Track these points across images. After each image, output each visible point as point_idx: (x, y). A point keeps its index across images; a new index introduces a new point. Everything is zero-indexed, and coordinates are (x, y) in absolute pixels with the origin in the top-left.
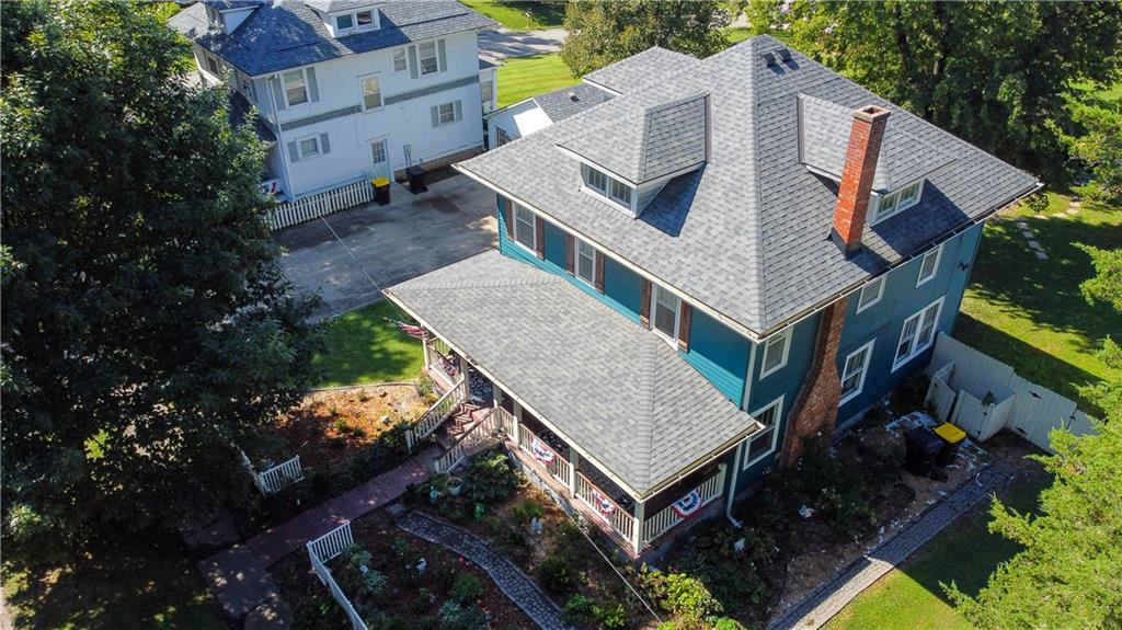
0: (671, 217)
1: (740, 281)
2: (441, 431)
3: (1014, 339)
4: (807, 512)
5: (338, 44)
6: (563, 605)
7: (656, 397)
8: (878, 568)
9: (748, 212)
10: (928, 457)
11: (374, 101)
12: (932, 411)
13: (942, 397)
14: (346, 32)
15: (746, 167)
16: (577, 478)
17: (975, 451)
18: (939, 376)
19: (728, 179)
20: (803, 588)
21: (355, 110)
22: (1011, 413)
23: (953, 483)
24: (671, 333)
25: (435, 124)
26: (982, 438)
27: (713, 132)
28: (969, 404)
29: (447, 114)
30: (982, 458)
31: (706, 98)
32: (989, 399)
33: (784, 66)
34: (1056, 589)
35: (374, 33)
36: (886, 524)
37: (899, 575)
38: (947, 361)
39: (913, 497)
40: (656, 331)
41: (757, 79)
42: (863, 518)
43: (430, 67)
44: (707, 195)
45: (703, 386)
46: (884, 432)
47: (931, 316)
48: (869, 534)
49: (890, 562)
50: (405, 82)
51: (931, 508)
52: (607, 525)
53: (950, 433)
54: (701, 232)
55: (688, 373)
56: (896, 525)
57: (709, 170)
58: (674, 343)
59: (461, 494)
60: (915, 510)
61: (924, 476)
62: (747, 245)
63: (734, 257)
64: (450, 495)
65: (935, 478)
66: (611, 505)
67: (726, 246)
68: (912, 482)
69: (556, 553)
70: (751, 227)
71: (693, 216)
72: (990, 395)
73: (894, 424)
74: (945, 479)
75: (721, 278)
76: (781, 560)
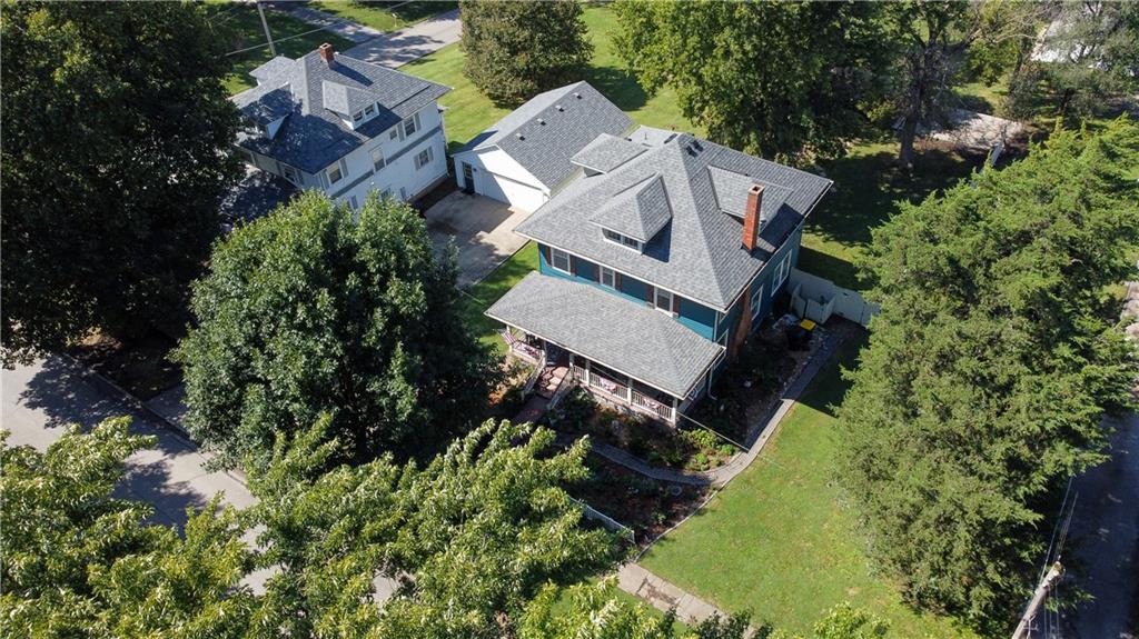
0: (661, 251)
1: (709, 283)
2: (537, 386)
3: (828, 256)
4: (749, 384)
5: (357, 134)
6: (646, 459)
7: (671, 345)
8: (788, 403)
9: (702, 244)
10: (798, 339)
11: (380, 165)
12: (794, 312)
13: (799, 304)
14: (360, 124)
15: (694, 218)
16: (633, 395)
17: (820, 330)
18: (795, 294)
19: (686, 226)
20: (756, 422)
21: (370, 174)
22: (834, 307)
23: (813, 350)
24: (668, 310)
25: (417, 168)
26: (823, 322)
27: (671, 199)
28: (813, 307)
29: (424, 159)
30: (825, 334)
31: (661, 178)
32: (823, 301)
33: (696, 151)
34: (869, 395)
35: (376, 119)
36: (786, 380)
37: (798, 404)
38: (797, 283)
39: (796, 363)
40: (657, 309)
41: (686, 163)
42: (775, 380)
43: (410, 130)
44: (677, 237)
45: (691, 334)
46: (772, 331)
47: (786, 262)
48: (779, 387)
49: (792, 398)
50: (397, 145)
51: (806, 367)
52: (655, 415)
53: (808, 325)
54: (680, 258)
55: (681, 328)
56: (791, 379)
57: (675, 222)
58: (670, 314)
59: (566, 418)
60: (798, 370)
61: (798, 350)
62: (706, 261)
63: (702, 270)
64: (560, 420)
65: (804, 350)
66: (656, 404)
67: (696, 264)
68: (794, 355)
69: (631, 436)
70: (706, 252)
71: (673, 250)
72: (822, 297)
73: (777, 324)
74: (808, 349)
75: (697, 282)
76: (741, 410)
